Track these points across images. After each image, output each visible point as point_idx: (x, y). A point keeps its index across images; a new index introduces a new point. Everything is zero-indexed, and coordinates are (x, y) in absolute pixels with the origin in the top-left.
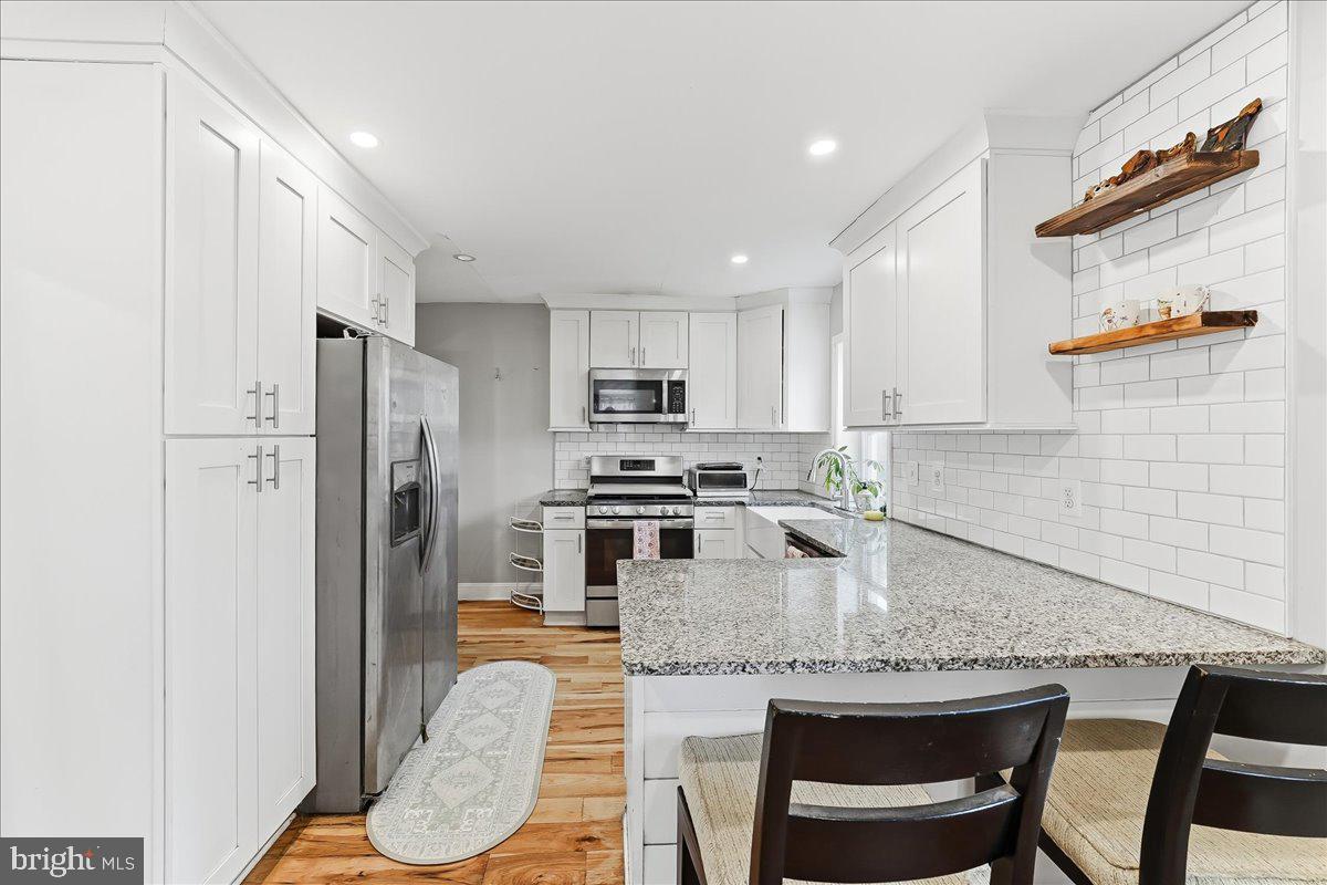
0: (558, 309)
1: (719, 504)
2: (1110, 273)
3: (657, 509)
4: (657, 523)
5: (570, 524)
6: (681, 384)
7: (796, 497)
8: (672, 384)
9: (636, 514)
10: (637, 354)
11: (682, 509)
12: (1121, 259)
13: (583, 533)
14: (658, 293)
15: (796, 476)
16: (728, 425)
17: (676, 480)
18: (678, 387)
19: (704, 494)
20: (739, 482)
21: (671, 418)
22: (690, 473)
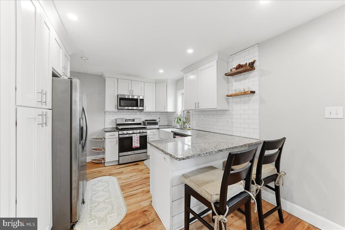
0: (108, 77)
1: (153, 129)
2: (234, 83)
3: (138, 131)
4: (139, 135)
5: (114, 137)
6: (143, 100)
7: (167, 127)
8: (141, 100)
9: (133, 133)
10: (131, 91)
11: (144, 131)
12: (236, 81)
13: (118, 139)
14: (137, 76)
15: (167, 122)
16: (153, 110)
17: (140, 124)
18: (142, 100)
19: (148, 127)
20: (156, 124)
21: (140, 108)
22: (143, 122)
